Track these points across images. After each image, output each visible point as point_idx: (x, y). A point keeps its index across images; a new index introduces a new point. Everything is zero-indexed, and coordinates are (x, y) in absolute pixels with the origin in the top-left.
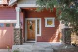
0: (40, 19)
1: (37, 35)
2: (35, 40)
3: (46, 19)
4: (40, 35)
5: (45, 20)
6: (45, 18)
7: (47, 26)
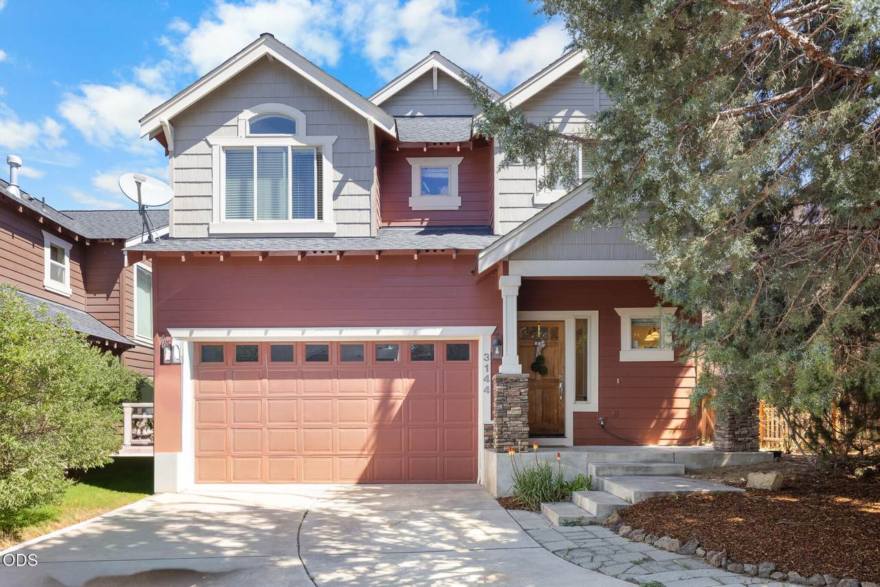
0: (593, 317)
1: (572, 406)
2: (562, 435)
3: (626, 315)
4: (592, 405)
5: (617, 320)
6: (619, 311)
7: (628, 354)
